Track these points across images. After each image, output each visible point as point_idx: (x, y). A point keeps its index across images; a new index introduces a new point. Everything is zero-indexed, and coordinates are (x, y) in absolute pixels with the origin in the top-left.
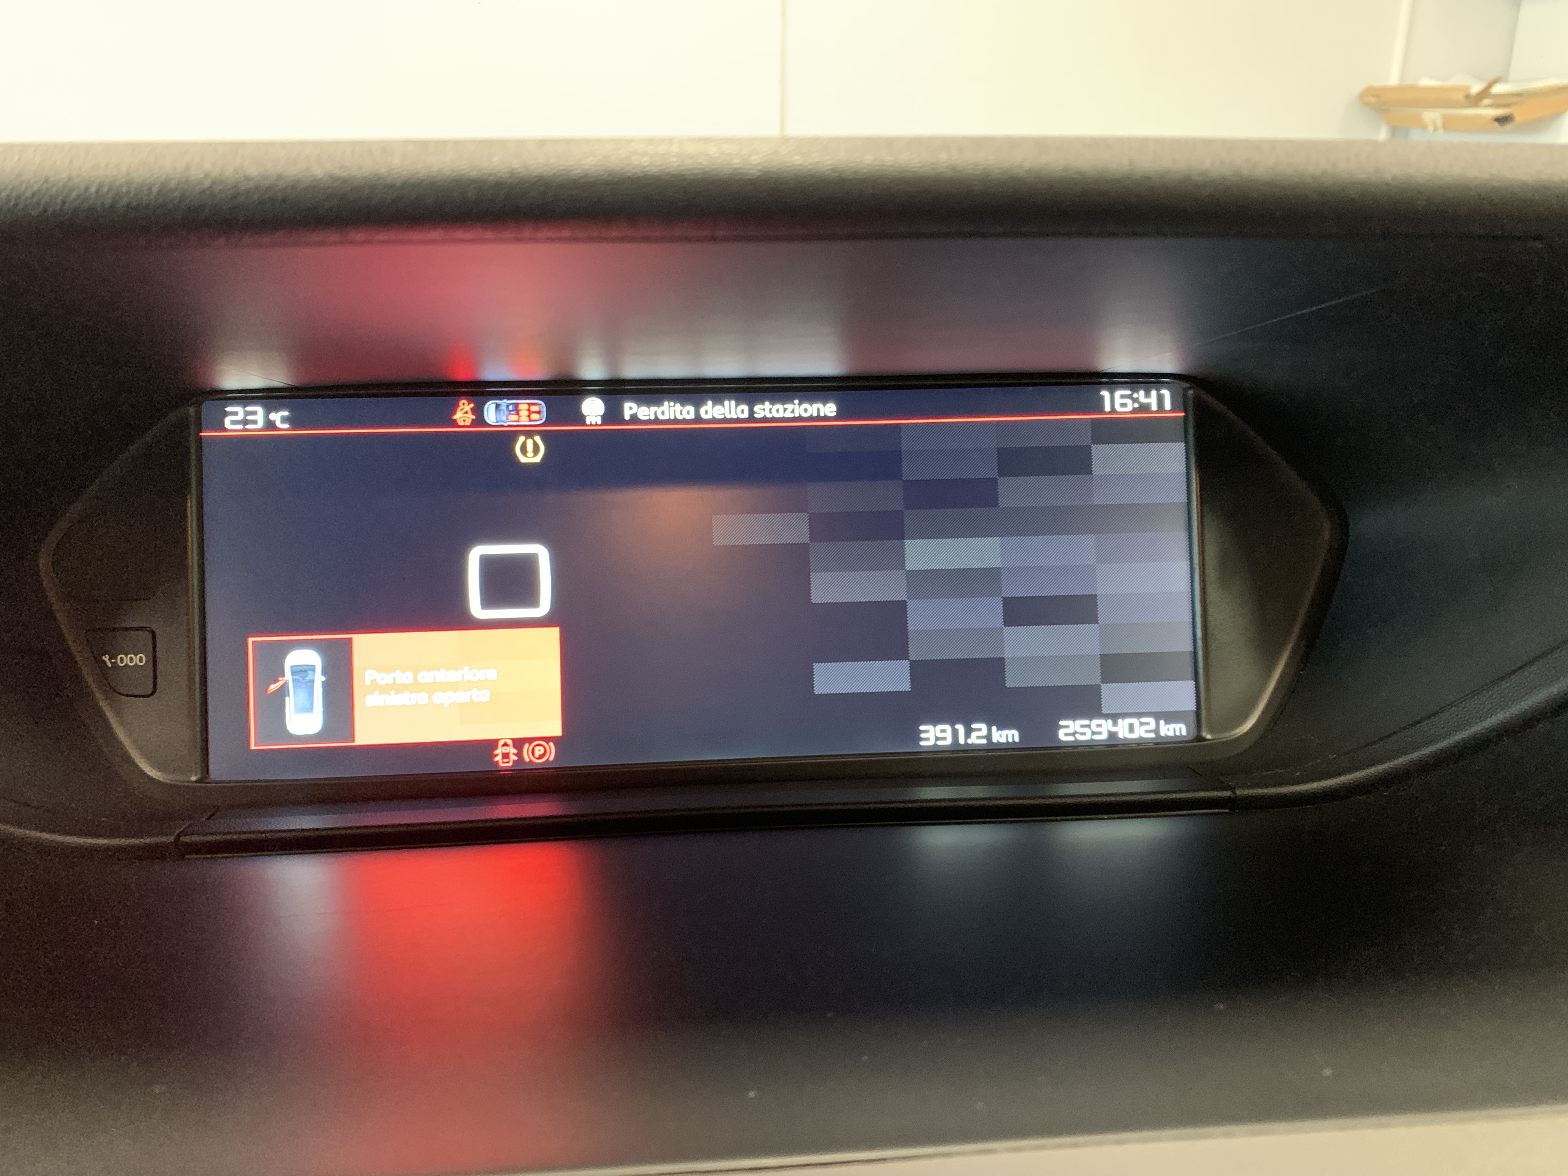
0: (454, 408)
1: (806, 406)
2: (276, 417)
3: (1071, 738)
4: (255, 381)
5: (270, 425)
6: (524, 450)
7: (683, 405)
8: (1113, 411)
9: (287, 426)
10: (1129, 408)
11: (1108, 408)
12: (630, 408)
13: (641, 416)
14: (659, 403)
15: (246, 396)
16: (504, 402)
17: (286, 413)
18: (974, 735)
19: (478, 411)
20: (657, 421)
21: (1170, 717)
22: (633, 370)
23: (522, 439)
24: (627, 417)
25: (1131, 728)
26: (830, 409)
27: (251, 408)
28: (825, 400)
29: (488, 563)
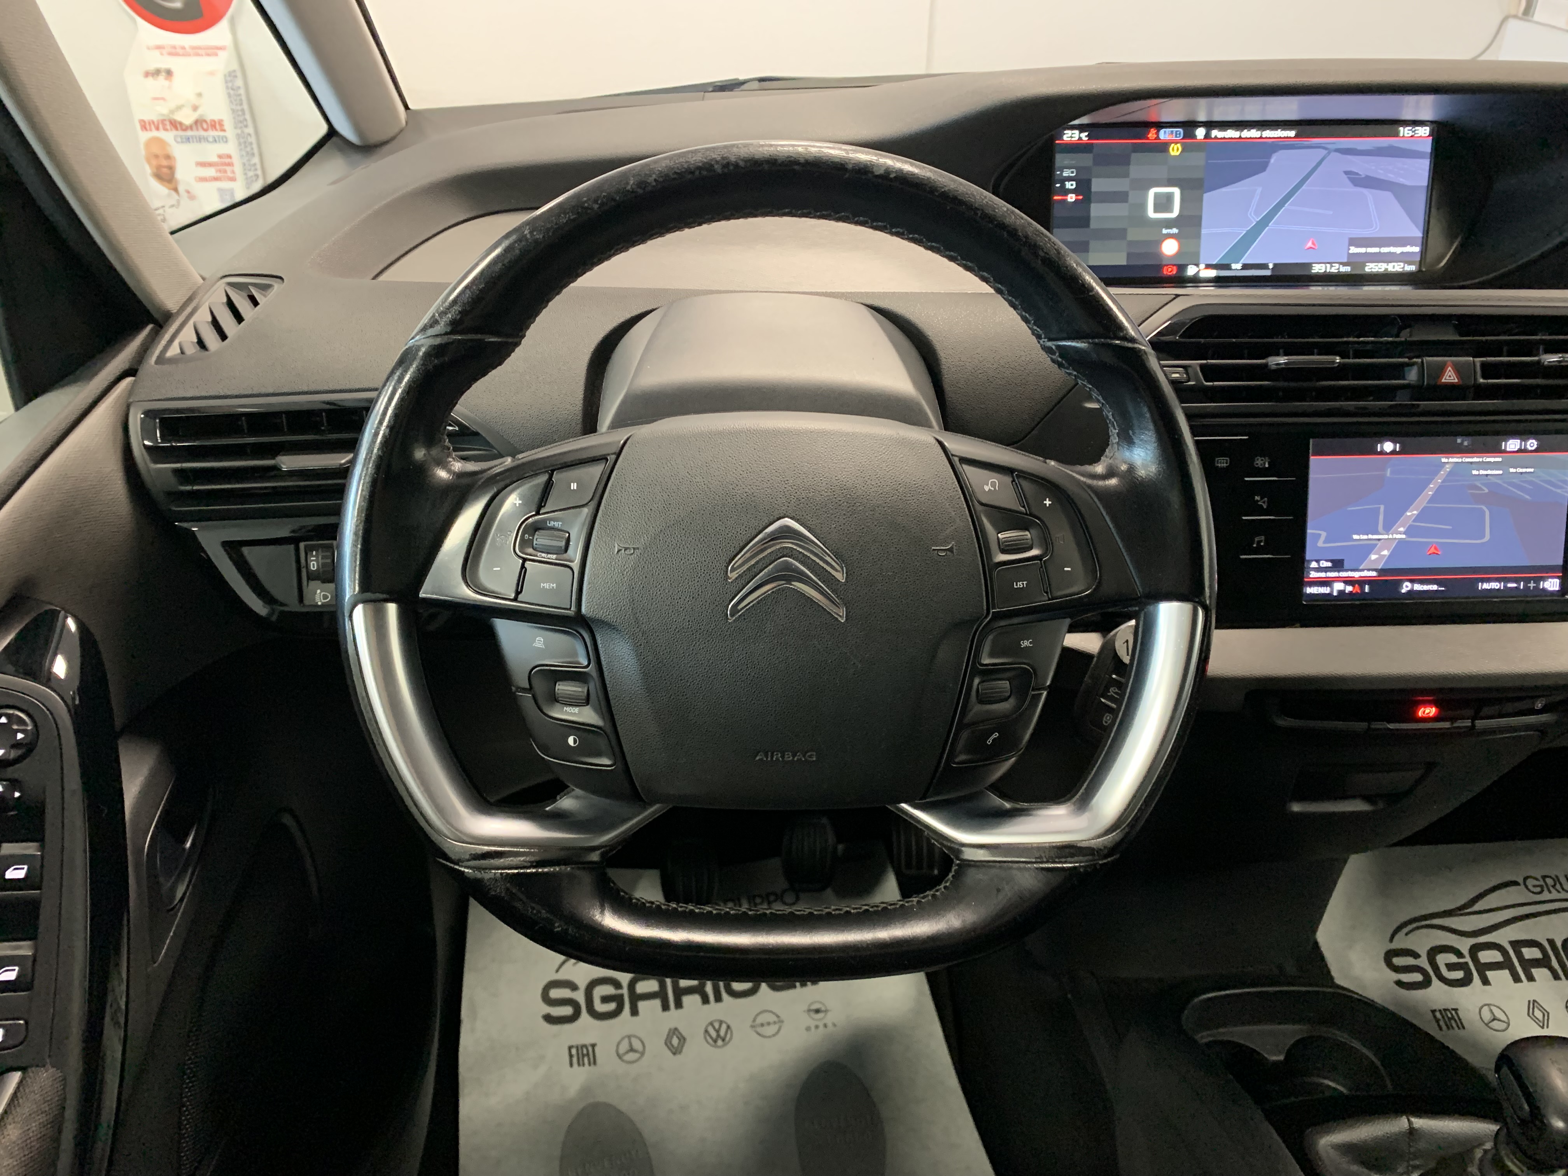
0: (1147, 133)
1: (1283, 132)
2: (1084, 136)
3: (1370, 270)
5: (1080, 139)
6: (1173, 149)
7: (1235, 131)
8: (1404, 136)
9: (1087, 139)
10: (1410, 134)
11: (1402, 134)
12: (1215, 133)
13: (1219, 136)
14: (1225, 130)
15: (1076, 128)
16: (1169, 129)
17: (1088, 134)
18: (1333, 268)
19: (1157, 133)
20: (1224, 138)
21: (1410, 263)
22: (1217, 118)
23: (1173, 144)
24: (1213, 136)
25: (1394, 267)
26: (1292, 133)
27: (1074, 132)
28: (1291, 129)
29: (1157, 196)
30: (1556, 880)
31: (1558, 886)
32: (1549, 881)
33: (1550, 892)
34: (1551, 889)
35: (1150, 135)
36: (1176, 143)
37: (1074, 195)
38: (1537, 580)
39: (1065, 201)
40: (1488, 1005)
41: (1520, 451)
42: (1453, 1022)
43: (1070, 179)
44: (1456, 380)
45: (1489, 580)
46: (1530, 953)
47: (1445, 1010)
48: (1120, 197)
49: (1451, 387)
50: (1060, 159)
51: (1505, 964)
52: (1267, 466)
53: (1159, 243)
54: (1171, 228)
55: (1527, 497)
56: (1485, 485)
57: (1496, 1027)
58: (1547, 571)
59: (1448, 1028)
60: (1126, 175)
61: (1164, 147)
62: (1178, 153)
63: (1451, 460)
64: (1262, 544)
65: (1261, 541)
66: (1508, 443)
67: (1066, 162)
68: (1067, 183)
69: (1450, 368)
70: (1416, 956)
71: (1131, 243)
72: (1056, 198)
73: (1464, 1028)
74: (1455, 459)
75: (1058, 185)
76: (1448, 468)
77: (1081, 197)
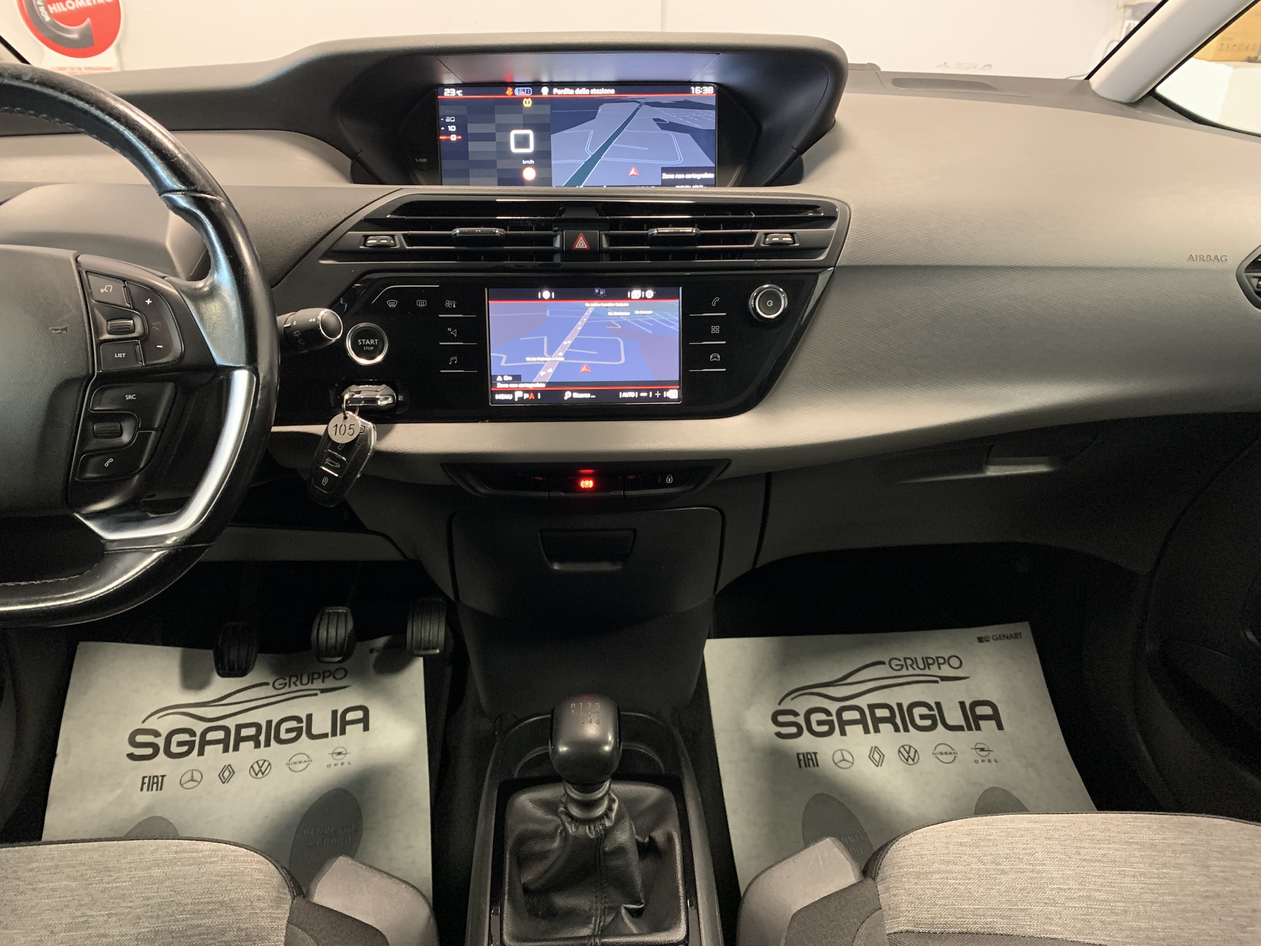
0: (506, 90)
1: (606, 90)
2: (459, 92)
4: (452, 81)
5: (457, 95)
6: (526, 103)
7: (571, 89)
8: (695, 93)
9: (461, 95)
10: (700, 93)
11: (693, 92)
12: (555, 91)
13: (559, 93)
14: (564, 89)
15: (450, 86)
16: (521, 88)
17: (461, 91)
19: (513, 91)
20: (563, 95)
22: (556, 79)
23: (525, 99)
26: (612, 91)
27: (451, 89)
28: (611, 89)
29: (517, 136)
30: (915, 661)
31: (915, 666)
32: (909, 662)
33: (907, 669)
34: (910, 668)
35: (507, 92)
36: (527, 98)
37: (454, 136)
38: (662, 391)
39: (449, 140)
40: (841, 750)
41: (641, 298)
42: (811, 762)
43: (451, 124)
44: (586, 247)
45: (627, 391)
46: (881, 713)
47: (807, 753)
48: (490, 137)
49: (581, 251)
50: (442, 110)
51: (862, 721)
52: (454, 306)
53: (520, 171)
54: (529, 159)
55: (650, 332)
56: (618, 322)
57: (843, 766)
58: (667, 385)
59: (806, 766)
60: (493, 121)
61: (520, 100)
62: (529, 105)
63: (592, 305)
64: (456, 362)
65: (455, 360)
66: (632, 293)
67: (448, 112)
68: (449, 127)
69: (581, 238)
70: (796, 714)
71: (500, 171)
72: (441, 138)
73: (818, 766)
74: (595, 304)
75: (443, 128)
76: (590, 311)
77: (460, 137)
